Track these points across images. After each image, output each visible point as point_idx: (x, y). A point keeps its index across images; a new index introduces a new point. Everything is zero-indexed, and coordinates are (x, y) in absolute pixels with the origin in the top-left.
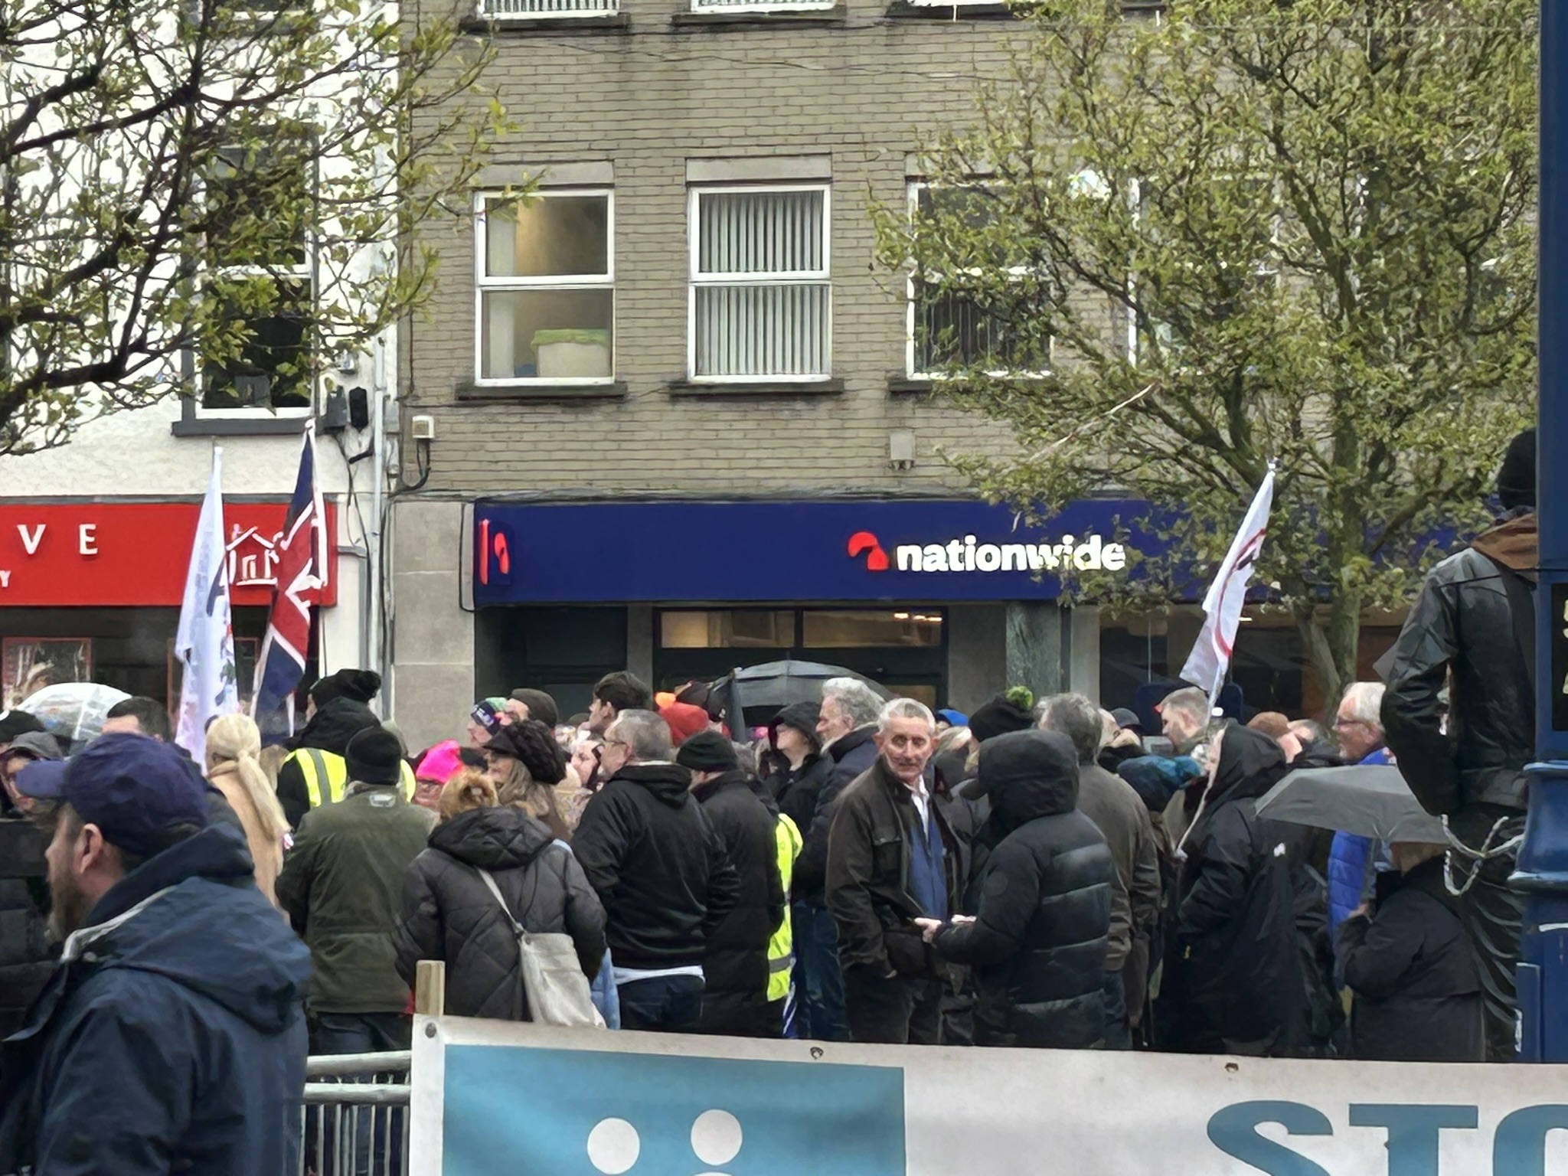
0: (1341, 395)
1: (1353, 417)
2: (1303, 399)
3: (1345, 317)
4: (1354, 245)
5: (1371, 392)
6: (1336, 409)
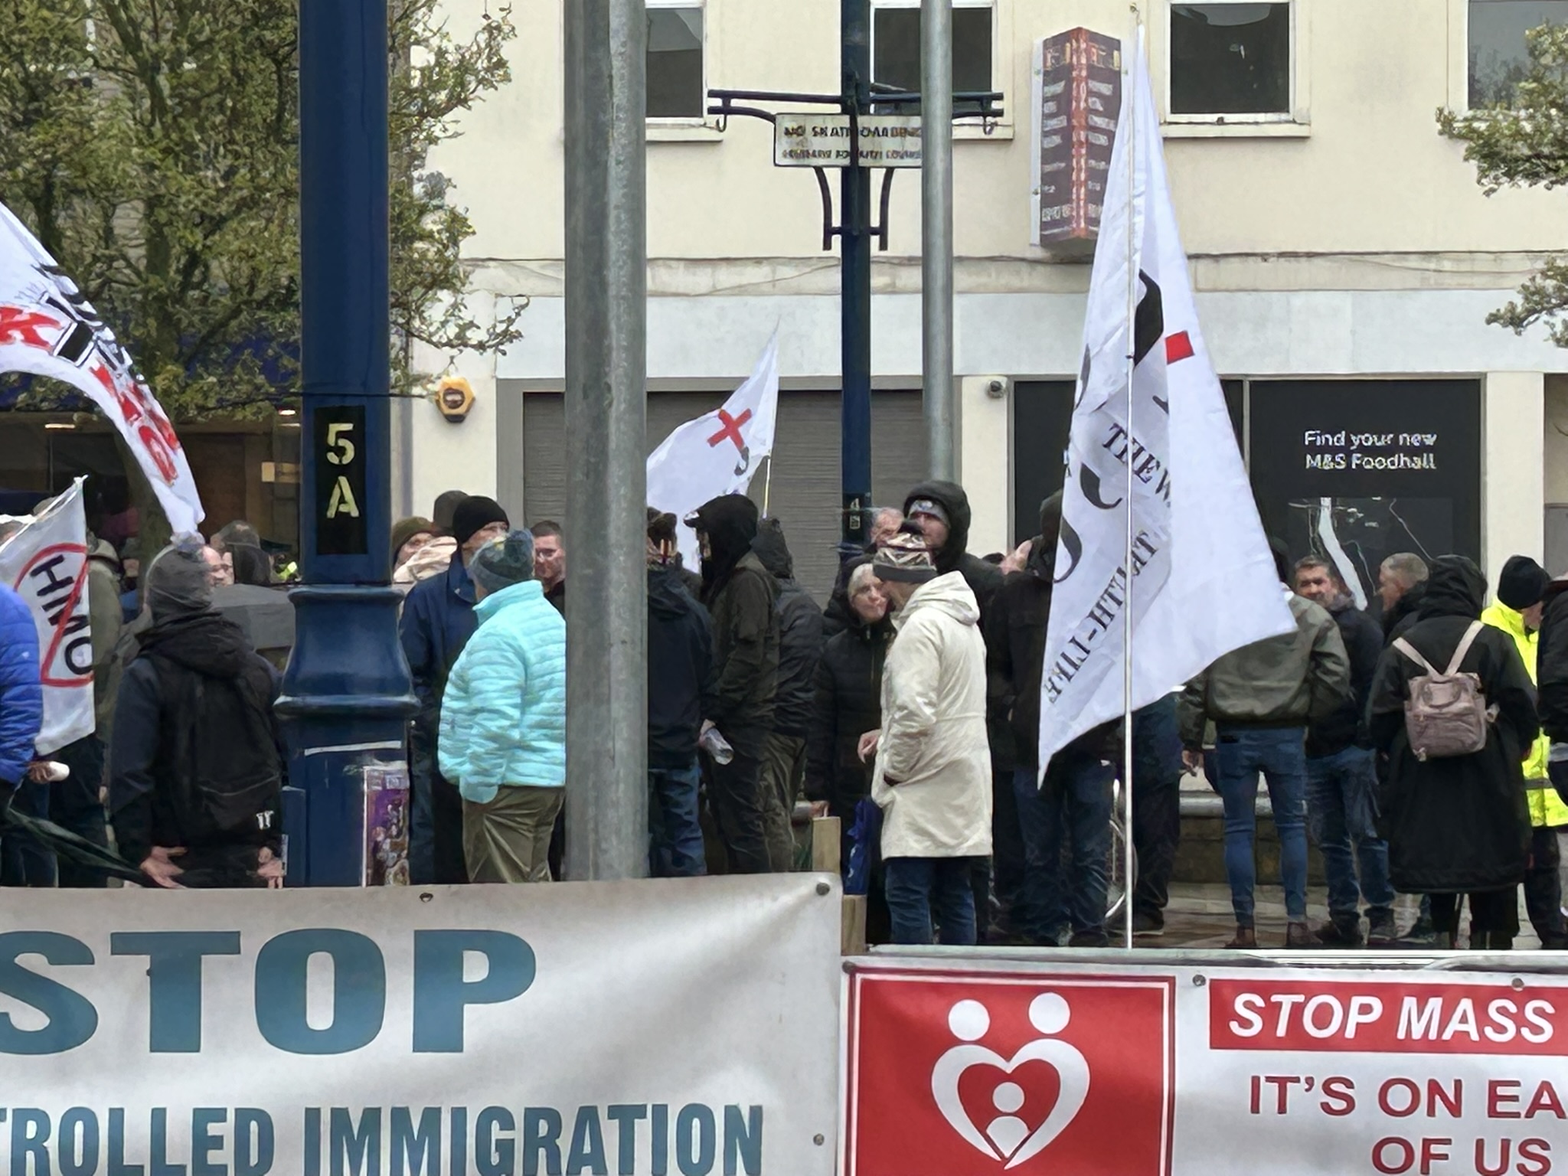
0: (153, 203)
1: (165, 225)
2: (114, 206)
3: (158, 124)
4: (163, 51)
5: (183, 199)
6: (148, 216)
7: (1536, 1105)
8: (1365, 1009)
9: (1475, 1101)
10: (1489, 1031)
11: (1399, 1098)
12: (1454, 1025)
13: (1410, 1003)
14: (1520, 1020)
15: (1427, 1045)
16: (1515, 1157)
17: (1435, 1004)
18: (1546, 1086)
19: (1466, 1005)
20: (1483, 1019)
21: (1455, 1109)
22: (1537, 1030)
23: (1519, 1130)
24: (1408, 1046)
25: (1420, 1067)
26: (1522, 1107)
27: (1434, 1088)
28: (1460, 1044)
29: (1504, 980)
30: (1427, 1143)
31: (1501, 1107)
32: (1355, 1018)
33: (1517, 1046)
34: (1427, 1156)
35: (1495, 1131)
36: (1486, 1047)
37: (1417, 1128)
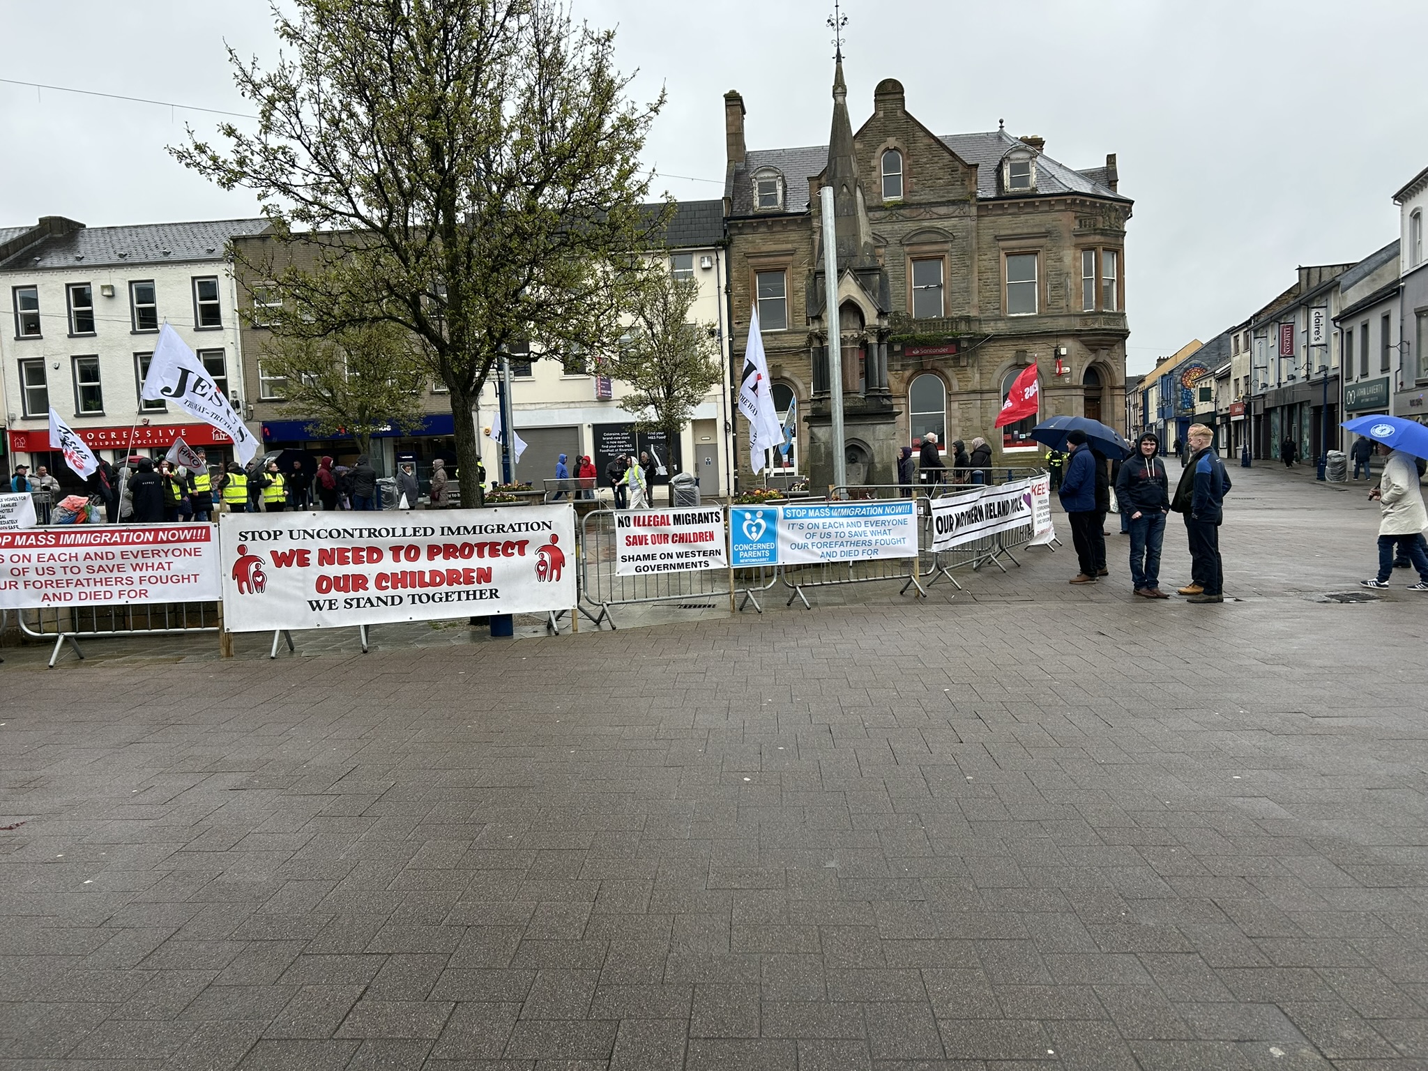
7: (49, 559)
8: (7, 539)
9: (34, 559)
10: (39, 543)
11: (15, 559)
12: (29, 542)
13: (18, 537)
14: (47, 539)
15: (22, 546)
16: (46, 571)
17: (24, 537)
18: (52, 555)
19: (33, 537)
20: (37, 540)
21: (29, 561)
22: (51, 542)
23: (46, 565)
24: (18, 547)
25: (21, 552)
26: (46, 559)
27: (24, 556)
28: (31, 546)
29: (43, 530)
30: (23, 569)
31: (41, 560)
32: (4, 541)
33: (46, 546)
34: (24, 572)
35: (40, 565)
36: (38, 546)
37: (20, 565)
